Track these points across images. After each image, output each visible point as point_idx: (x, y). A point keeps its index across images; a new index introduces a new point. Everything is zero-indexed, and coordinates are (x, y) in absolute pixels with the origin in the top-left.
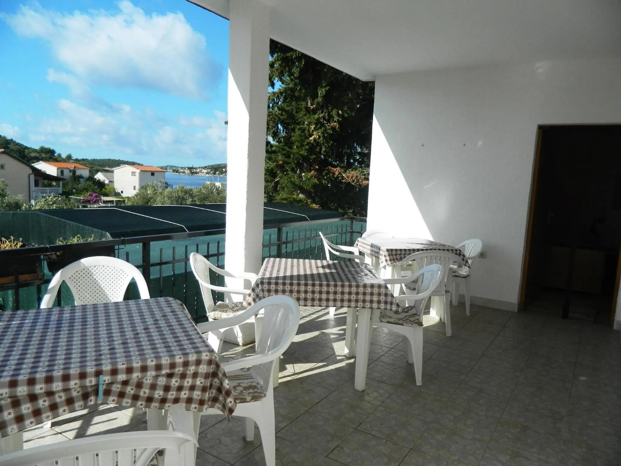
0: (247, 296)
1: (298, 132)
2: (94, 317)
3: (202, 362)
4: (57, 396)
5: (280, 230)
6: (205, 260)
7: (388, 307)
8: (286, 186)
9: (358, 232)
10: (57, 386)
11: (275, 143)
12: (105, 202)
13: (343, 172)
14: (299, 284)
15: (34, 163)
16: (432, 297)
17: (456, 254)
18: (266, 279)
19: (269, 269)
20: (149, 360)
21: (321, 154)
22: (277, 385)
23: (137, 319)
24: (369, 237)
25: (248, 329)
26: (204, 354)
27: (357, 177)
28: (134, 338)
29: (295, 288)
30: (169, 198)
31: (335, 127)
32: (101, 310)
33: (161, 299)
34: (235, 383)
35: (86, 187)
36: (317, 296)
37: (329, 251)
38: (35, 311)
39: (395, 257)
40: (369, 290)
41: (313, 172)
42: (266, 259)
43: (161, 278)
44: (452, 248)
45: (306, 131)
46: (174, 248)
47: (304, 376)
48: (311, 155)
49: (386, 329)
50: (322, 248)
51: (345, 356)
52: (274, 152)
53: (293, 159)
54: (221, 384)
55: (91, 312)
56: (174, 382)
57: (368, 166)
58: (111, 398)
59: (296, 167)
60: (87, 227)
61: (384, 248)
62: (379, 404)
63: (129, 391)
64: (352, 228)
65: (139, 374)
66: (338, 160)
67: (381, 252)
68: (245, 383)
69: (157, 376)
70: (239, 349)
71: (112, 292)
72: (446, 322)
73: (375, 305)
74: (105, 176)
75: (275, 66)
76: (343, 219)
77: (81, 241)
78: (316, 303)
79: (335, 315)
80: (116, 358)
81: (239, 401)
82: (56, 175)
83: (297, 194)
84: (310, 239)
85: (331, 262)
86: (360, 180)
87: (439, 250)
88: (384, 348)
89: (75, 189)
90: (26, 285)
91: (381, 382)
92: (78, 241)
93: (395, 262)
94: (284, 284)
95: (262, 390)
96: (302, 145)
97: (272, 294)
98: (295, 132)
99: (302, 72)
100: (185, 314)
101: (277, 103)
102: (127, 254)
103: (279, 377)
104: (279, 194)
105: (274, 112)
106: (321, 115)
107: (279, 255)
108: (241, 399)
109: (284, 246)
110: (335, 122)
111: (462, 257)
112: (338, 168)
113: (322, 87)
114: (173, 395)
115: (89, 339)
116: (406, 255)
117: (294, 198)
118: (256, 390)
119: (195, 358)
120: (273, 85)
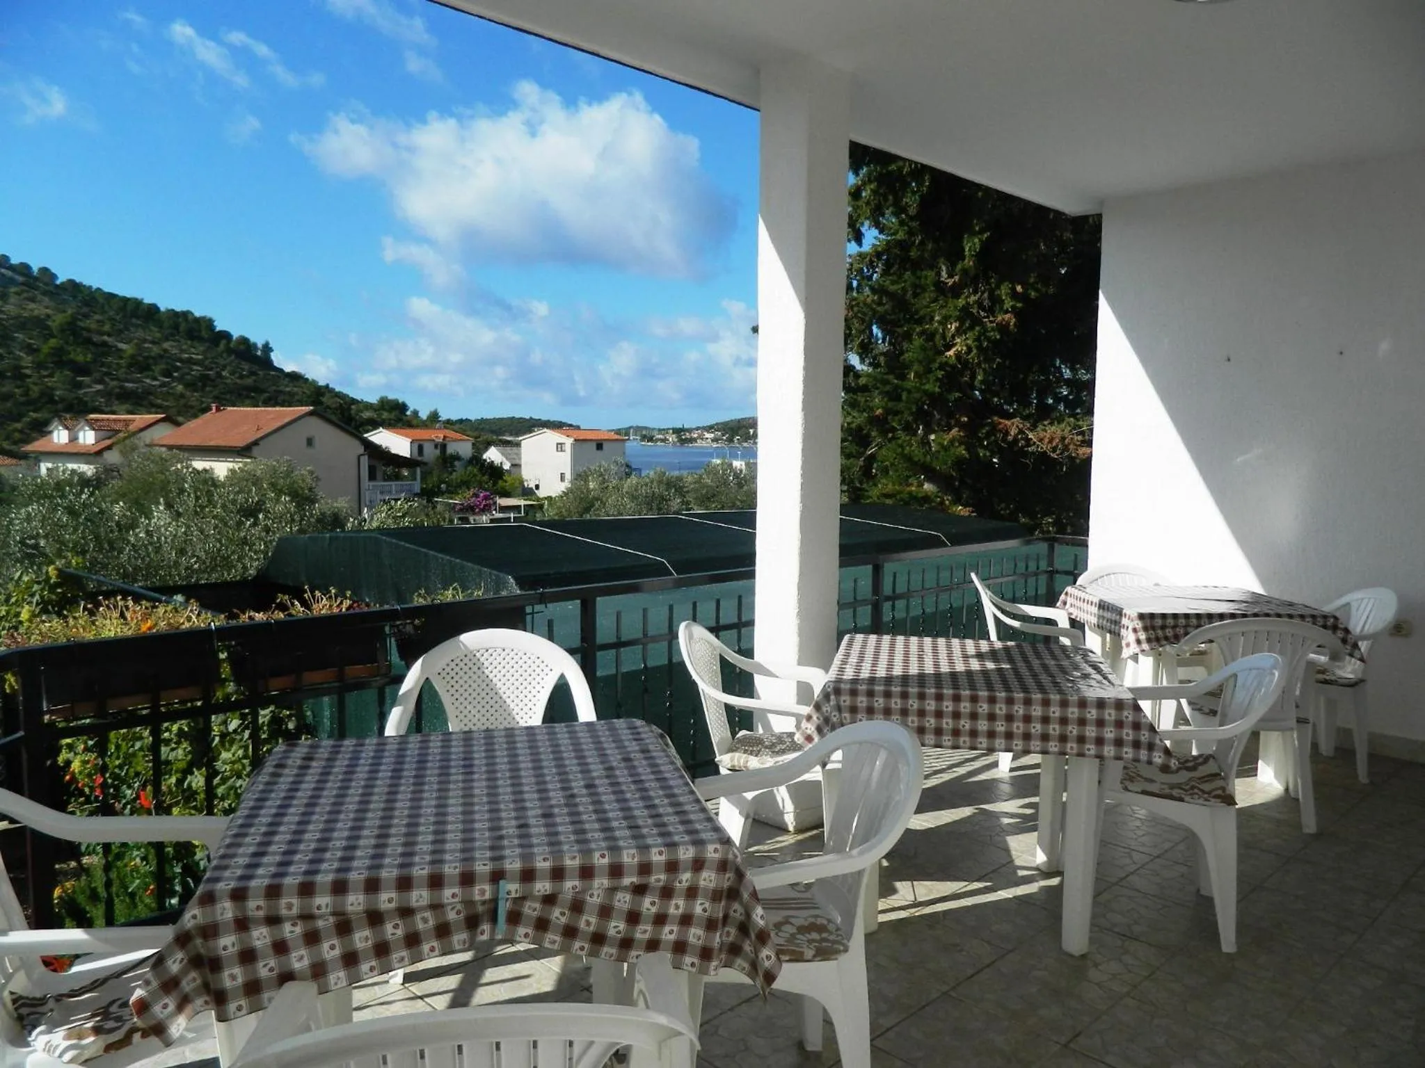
0: (804, 721)
1: (918, 342)
2: (486, 758)
3: (707, 865)
4: (418, 917)
5: (877, 570)
6: (711, 637)
7: (1143, 754)
8: (892, 464)
9: (1067, 573)
10: (420, 896)
11: (865, 368)
12: (504, 509)
13: (1029, 429)
14: (922, 696)
15: (368, 431)
16: (1263, 735)
17: (1325, 627)
18: (846, 682)
19: (853, 659)
20: (597, 855)
21: (973, 388)
22: (874, 927)
23: (571, 764)
24: (1094, 585)
25: (807, 796)
26: (711, 848)
27: (1063, 439)
28: (566, 805)
29: (914, 704)
30: (633, 498)
31: (1008, 323)
32: (500, 741)
33: (620, 723)
34: (778, 916)
35: (465, 479)
36: (965, 724)
37: (996, 617)
38: (375, 741)
39: (1160, 633)
40: (1092, 714)
41: (955, 431)
42: (847, 637)
43: (619, 677)
44: (1315, 613)
45: (938, 337)
46: (645, 610)
47: (940, 909)
48: (950, 391)
49: (1141, 808)
50: (977, 609)
51: (1037, 869)
52: (864, 389)
53: (907, 402)
54: (748, 915)
55: (480, 746)
56: (649, 905)
57: (1090, 412)
58: (521, 930)
59: (915, 421)
60: (469, 564)
61: (1131, 611)
62: (1125, 990)
63: (557, 918)
64: (1051, 563)
65: (577, 883)
66: (1017, 401)
67: (1125, 621)
68: (802, 917)
69: (612, 890)
70: (788, 840)
71: (521, 705)
72: (1300, 797)
73: (1109, 751)
74: (503, 454)
75: (864, 194)
76: (1028, 543)
77: (460, 597)
78: (964, 742)
79: (1012, 770)
80: (531, 846)
81: (787, 958)
82: (408, 456)
83: (919, 482)
84: (949, 589)
85: (999, 645)
86: (1071, 447)
87: (1279, 616)
88: (1136, 856)
89: (444, 482)
90: (360, 686)
91: (1130, 938)
92: (454, 596)
93: (1161, 646)
94: (888, 695)
95: (838, 935)
96: (929, 371)
97: (859, 716)
98: (910, 341)
99: (924, 203)
100: (669, 757)
101: (870, 278)
102: (550, 624)
103: (880, 909)
104: (875, 485)
105: (862, 299)
106: (973, 299)
107: (877, 628)
108: (793, 952)
109: (887, 606)
110: (1007, 312)
111: (1340, 634)
112: (1015, 420)
113: (974, 234)
114: (645, 931)
115: (478, 804)
116: (1189, 629)
117: (910, 493)
118: (824, 935)
119: (691, 856)
120: (858, 237)
